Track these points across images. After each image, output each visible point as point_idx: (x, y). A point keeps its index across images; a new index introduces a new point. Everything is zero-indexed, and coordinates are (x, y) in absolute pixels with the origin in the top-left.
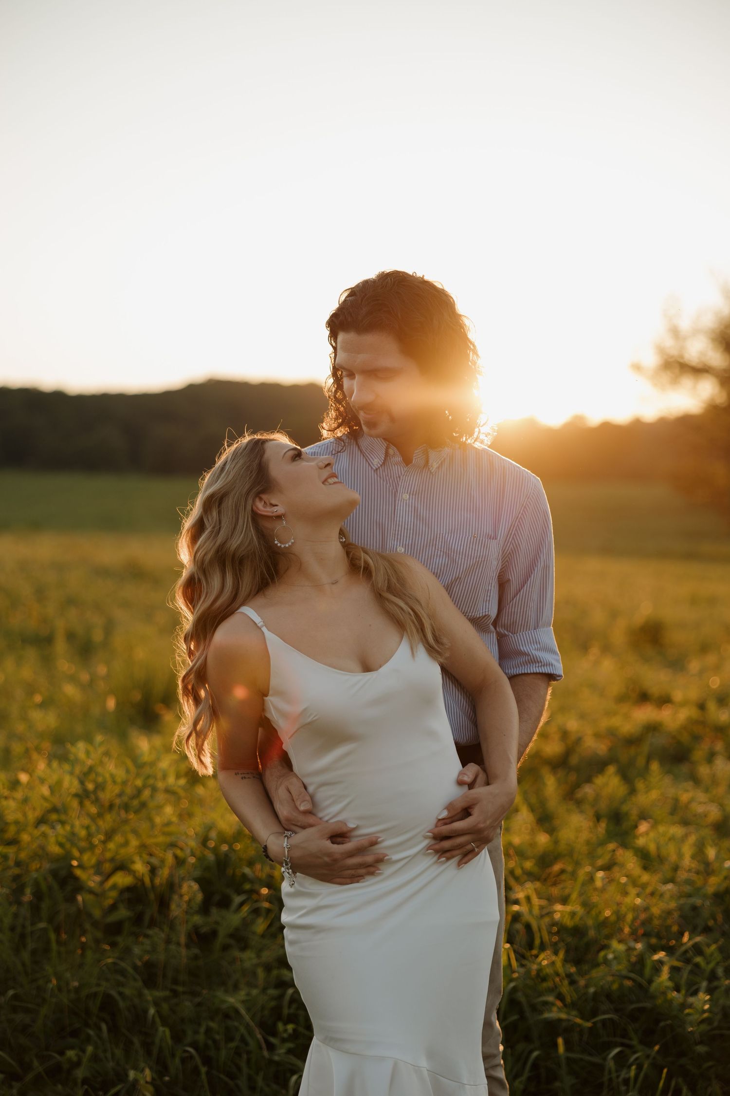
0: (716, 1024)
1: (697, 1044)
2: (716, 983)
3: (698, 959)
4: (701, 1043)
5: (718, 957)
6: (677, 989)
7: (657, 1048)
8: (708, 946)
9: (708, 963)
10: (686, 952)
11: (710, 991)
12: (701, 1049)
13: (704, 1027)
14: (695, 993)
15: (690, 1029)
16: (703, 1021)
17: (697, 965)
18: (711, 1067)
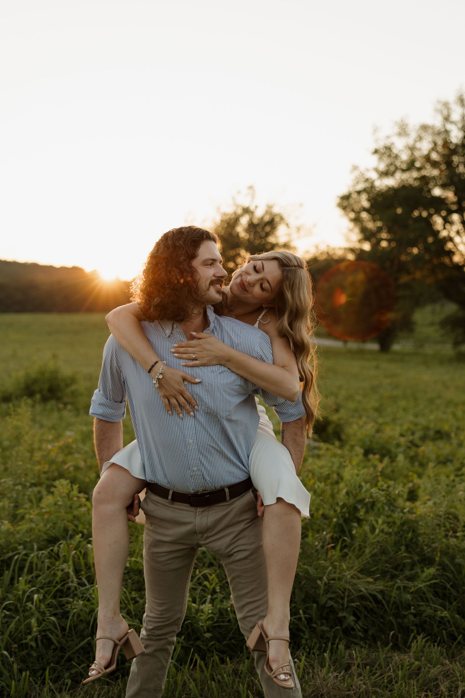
0: (216, 620)
1: (205, 633)
2: (215, 596)
3: (206, 583)
4: (208, 631)
5: (216, 580)
6: (194, 602)
7: (183, 637)
8: (211, 575)
9: (211, 584)
10: (199, 579)
11: (212, 601)
12: (208, 635)
13: (209, 623)
14: (204, 602)
15: (201, 624)
16: (208, 619)
17: (205, 586)
18: (213, 645)
